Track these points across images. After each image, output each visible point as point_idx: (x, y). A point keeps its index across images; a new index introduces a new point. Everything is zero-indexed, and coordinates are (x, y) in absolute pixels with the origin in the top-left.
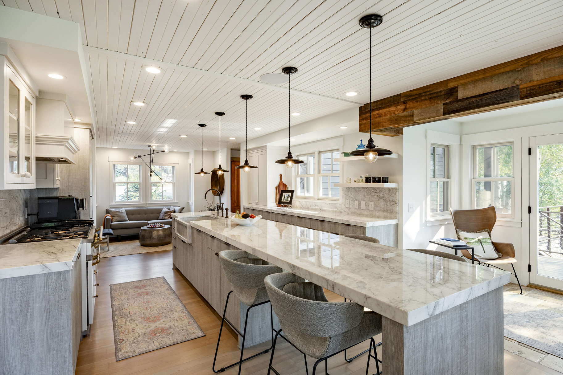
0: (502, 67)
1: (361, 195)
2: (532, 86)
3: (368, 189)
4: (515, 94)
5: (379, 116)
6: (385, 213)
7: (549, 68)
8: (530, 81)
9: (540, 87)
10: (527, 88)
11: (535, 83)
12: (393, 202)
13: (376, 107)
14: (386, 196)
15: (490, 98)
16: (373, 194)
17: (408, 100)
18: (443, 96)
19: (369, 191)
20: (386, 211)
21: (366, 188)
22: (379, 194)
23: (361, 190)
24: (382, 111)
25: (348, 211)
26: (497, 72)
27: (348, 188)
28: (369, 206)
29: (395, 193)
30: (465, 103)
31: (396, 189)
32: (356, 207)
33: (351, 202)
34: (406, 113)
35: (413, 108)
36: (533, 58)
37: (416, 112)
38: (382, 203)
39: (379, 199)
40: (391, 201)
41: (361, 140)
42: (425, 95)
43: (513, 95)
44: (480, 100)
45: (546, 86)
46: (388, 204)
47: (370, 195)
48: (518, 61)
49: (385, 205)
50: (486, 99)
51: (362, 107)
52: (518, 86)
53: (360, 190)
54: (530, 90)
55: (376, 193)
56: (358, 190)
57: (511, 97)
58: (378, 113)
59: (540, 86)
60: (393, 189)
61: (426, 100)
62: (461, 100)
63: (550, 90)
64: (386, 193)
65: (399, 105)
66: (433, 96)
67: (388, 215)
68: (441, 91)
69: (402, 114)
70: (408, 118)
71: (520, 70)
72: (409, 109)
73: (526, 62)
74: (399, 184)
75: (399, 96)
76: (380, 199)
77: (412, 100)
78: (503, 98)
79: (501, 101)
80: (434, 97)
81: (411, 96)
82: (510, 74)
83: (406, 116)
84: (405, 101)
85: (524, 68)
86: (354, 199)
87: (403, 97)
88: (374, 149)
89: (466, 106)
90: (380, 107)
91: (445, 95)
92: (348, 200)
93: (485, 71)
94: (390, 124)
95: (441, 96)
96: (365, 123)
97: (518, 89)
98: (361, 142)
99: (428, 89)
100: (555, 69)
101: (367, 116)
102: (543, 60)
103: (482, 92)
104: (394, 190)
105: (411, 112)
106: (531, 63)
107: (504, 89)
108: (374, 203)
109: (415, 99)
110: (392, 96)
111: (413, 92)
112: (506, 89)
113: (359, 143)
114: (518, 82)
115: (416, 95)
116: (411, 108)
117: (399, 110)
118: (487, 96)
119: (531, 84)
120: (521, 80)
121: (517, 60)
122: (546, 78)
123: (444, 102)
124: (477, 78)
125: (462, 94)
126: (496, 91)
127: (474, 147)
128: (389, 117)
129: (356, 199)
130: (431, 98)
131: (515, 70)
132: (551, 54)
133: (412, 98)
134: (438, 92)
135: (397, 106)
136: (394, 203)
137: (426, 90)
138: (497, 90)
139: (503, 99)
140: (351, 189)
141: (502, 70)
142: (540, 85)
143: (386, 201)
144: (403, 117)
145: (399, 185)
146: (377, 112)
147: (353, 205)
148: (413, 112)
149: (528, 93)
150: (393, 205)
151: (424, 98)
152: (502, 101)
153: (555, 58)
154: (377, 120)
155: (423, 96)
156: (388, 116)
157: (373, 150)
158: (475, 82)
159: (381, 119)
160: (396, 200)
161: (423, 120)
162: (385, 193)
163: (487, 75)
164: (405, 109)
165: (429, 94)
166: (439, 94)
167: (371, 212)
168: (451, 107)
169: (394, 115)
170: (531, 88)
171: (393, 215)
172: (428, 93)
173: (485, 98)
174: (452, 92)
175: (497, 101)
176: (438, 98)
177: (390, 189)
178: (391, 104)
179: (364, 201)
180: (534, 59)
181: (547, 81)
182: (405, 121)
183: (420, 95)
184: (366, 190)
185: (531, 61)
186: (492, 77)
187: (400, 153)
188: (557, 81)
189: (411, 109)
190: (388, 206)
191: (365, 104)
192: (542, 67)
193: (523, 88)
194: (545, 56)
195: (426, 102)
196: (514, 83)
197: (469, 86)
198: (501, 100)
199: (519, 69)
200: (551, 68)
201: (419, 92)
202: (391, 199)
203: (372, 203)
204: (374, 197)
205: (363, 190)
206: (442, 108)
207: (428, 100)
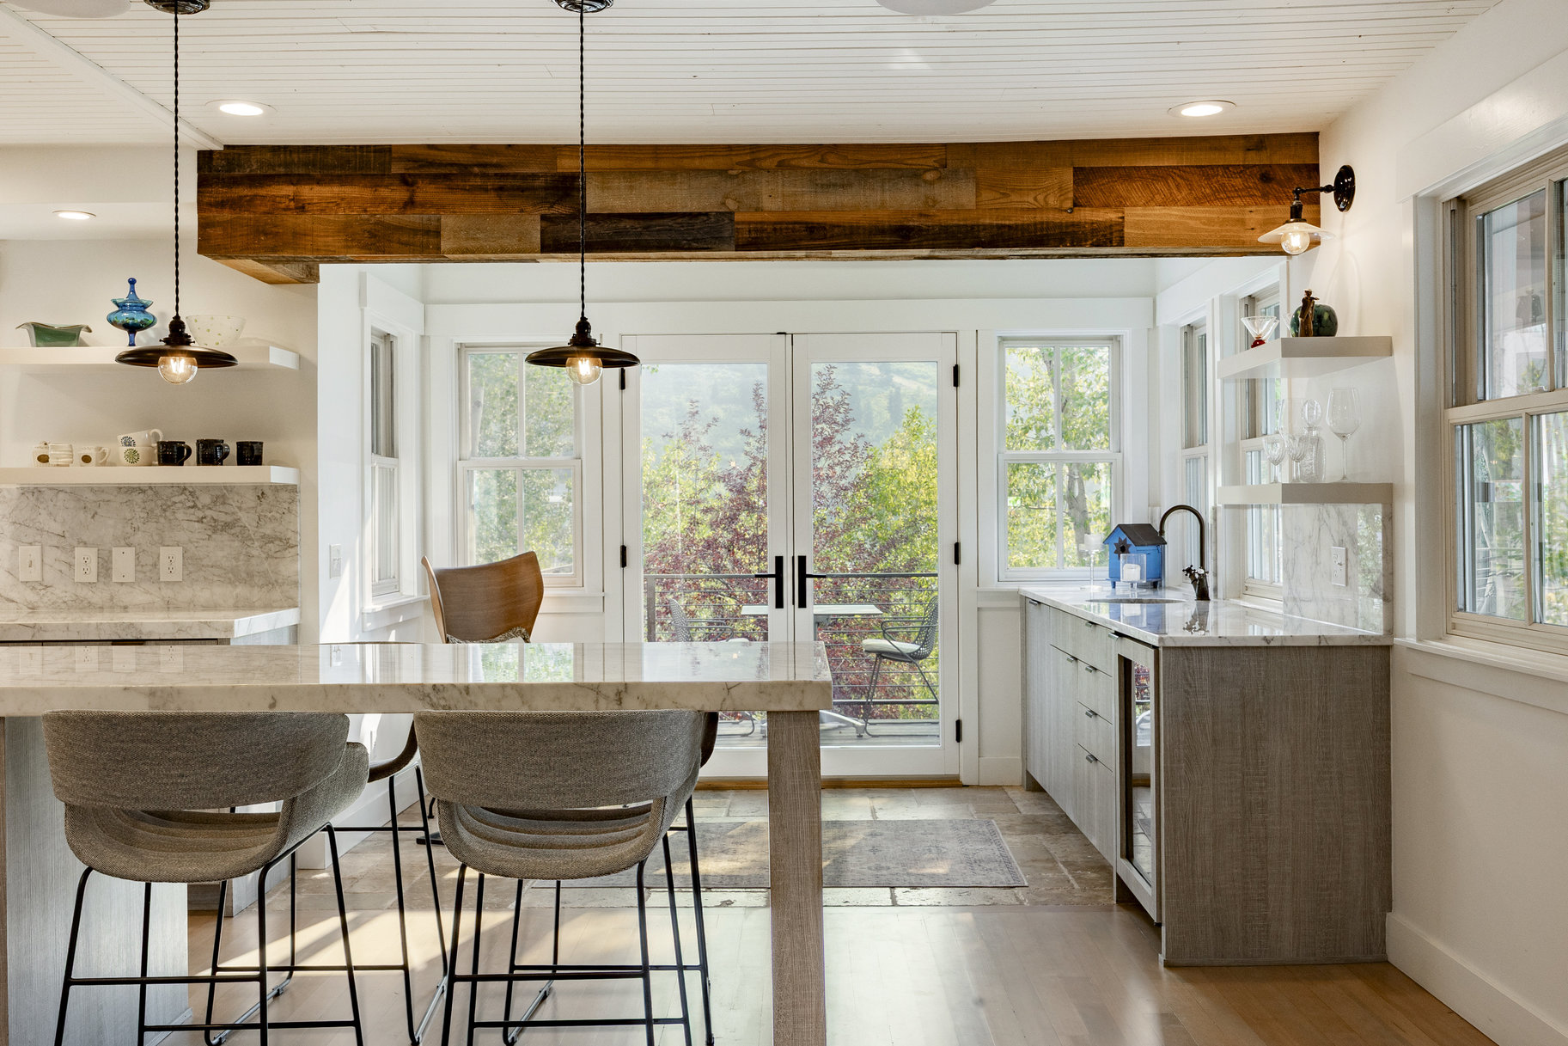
0: (698, 154)
1: (111, 522)
2: (761, 223)
3: (150, 492)
4: (726, 234)
5: (296, 208)
6: (241, 590)
7: (793, 189)
8: (758, 210)
9: (775, 229)
10: (749, 223)
11: (767, 217)
12: (277, 542)
13: (282, 170)
14: (246, 519)
15: (670, 230)
16: (180, 515)
17: (419, 176)
18: (542, 194)
19: (159, 503)
20: (248, 578)
21: (140, 489)
22: (209, 513)
23: (112, 497)
24: (309, 192)
25: (31, 597)
26: (687, 163)
27: (34, 493)
28: (155, 565)
29: (286, 505)
30: (605, 229)
31: (292, 489)
32: (79, 576)
33: (52, 554)
34: (413, 218)
35: (440, 207)
36: (762, 155)
37: (448, 221)
38: (221, 550)
39: (209, 533)
40: (271, 540)
41: (132, 282)
42: (484, 176)
43: (720, 235)
44: (644, 228)
45: (787, 229)
46: (255, 552)
47: (162, 520)
48: (731, 150)
49: (242, 557)
50: (659, 230)
51: (211, 152)
52: (732, 213)
53: (106, 497)
54: (756, 231)
55: (192, 511)
56: (91, 497)
57: (717, 238)
58: (291, 193)
59: (777, 227)
60: (277, 488)
61: (486, 190)
62: (595, 217)
63: (794, 240)
64: (244, 506)
65: (387, 186)
66: (509, 183)
67: (256, 595)
68: (534, 176)
69: (393, 217)
70: (419, 238)
71: (737, 176)
72: (423, 205)
73: (748, 158)
74: (300, 469)
75: (384, 152)
76: (215, 532)
77: (435, 178)
78: (699, 236)
79: (695, 245)
80: (513, 189)
81: (431, 164)
82: (715, 179)
83: (414, 231)
84: (409, 174)
85: (744, 172)
86: (66, 542)
87: (400, 159)
88: (592, 349)
89: (607, 238)
90: (302, 175)
91: (548, 192)
92: (37, 548)
93: (657, 151)
94: (348, 247)
95: (533, 189)
96: (230, 222)
97: (732, 220)
98: (132, 290)
99: (493, 156)
100: (803, 194)
101: (241, 198)
102: (781, 165)
103: (648, 209)
104: (284, 495)
105: (429, 220)
106: (758, 164)
107: (700, 214)
108: (185, 551)
109: (446, 177)
110: (355, 146)
111: (436, 152)
112: (706, 214)
113: (123, 294)
114: (731, 205)
115: (452, 165)
116: (433, 205)
117: (383, 201)
118: (661, 222)
119: (758, 217)
120: (738, 202)
121: (730, 148)
122: (788, 210)
123: (543, 212)
124: (636, 165)
125: (596, 199)
126: (684, 215)
127: (462, 349)
128: (342, 218)
129: (85, 538)
130: (501, 189)
131: (726, 171)
132: (796, 156)
133: (434, 171)
134: (525, 177)
135: (376, 186)
136: (285, 544)
137: (487, 160)
138: (684, 211)
139: (698, 239)
140: (48, 494)
141: (697, 163)
142: (775, 223)
143: (245, 539)
144: (399, 229)
145: (300, 475)
146: (288, 190)
147: (65, 568)
148: (439, 220)
149: (753, 238)
150: (278, 555)
151: (479, 182)
152: (697, 243)
153: (804, 168)
154: (292, 220)
155: (476, 175)
156: (341, 215)
157: (590, 352)
158: (631, 174)
159: (304, 220)
160: (290, 534)
161: (474, 253)
162: (240, 508)
163: (663, 164)
164: (410, 204)
165: (496, 175)
166: (530, 183)
167: (167, 593)
168: (565, 232)
169: (366, 216)
170: (759, 226)
171: (276, 594)
172: (491, 171)
173: (657, 228)
174: (566, 187)
175: (685, 242)
176: (526, 193)
177: (261, 493)
178: (350, 172)
179: (129, 545)
180: (765, 158)
181: (788, 219)
182: (406, 244)
183: (464, 170)
184: (138, 498)
185: (759, 159)
186: (674, 173)
187: (306, 353)
188: (806, 223)
189: (433, 211)
190: (253, 561)
191: (227, 147)
192: (780, 182)
193: (743, 223)
194: (786, 157)
195: (483, 196)
196: (724, 204)
197: (616, 184)
198: (696, 240)
199: (735, 172)
200: (796, 189)
201: (463, 158)
202: (268, 530)
203: (177, 552)
204: (185, 524)
205: (125, 498)
206: (539, 228)
207: (493, 194)
